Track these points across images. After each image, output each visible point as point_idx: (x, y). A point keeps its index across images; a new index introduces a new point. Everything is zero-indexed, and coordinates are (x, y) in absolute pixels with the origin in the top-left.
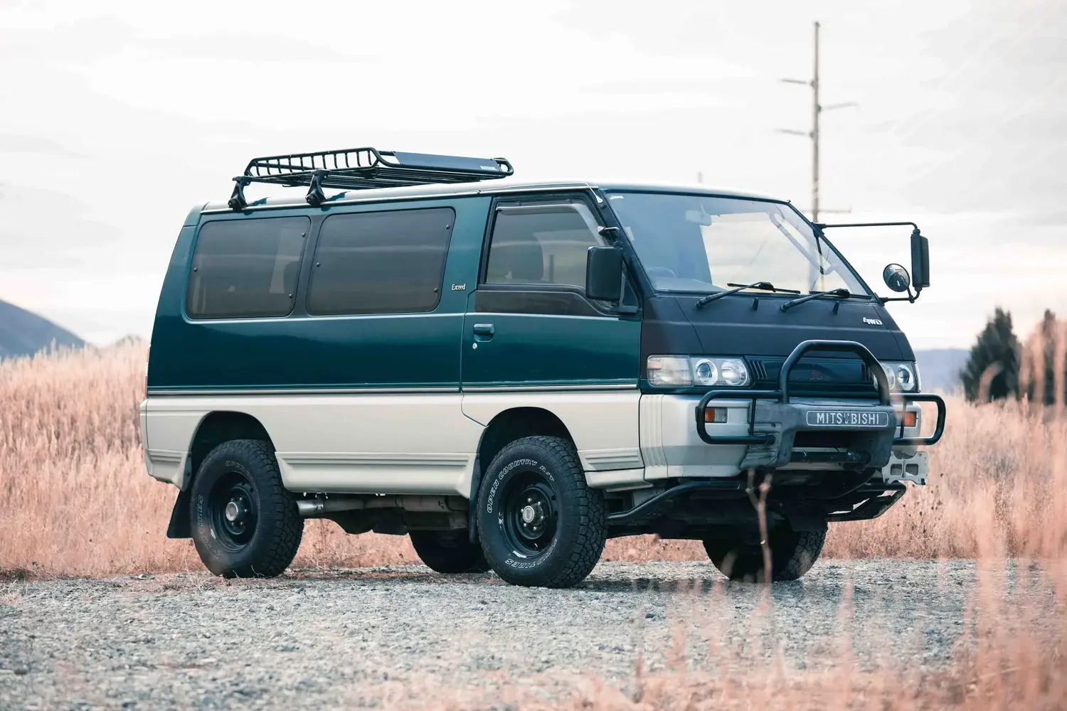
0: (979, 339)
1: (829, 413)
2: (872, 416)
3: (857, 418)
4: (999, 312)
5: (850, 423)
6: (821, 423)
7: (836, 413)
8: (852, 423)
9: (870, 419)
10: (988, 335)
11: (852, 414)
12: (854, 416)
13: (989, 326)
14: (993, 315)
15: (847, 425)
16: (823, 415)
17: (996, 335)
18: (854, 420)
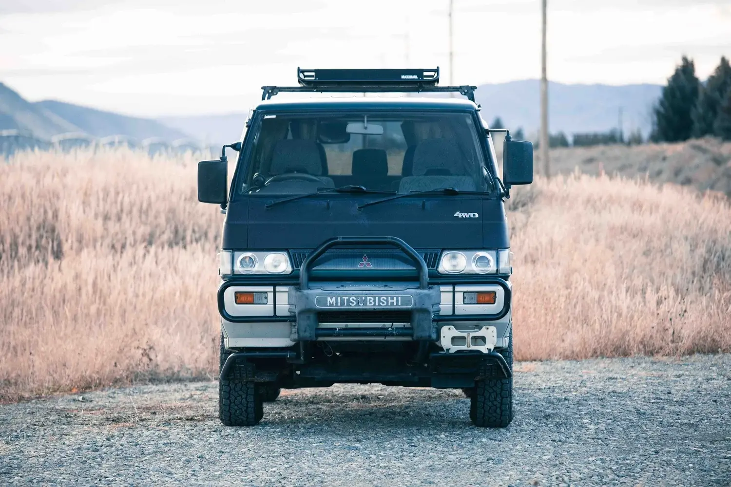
0: (669, 81)
1: (341, 297)
2: (392, 299)
3: (374, 301)
4: (685, 59)
5: (365, 304)
6: (332, 305)
7: (350, 297)
8: (368, 304)
9: (390, 301)
10: (676, 78)
11: (368, 298)
12: (370, 299)
13: (677, 71)
14: (680, 63)
15: (361, 306)
16: (334, 299)
17: (682, 77)
18: (370, 303)
